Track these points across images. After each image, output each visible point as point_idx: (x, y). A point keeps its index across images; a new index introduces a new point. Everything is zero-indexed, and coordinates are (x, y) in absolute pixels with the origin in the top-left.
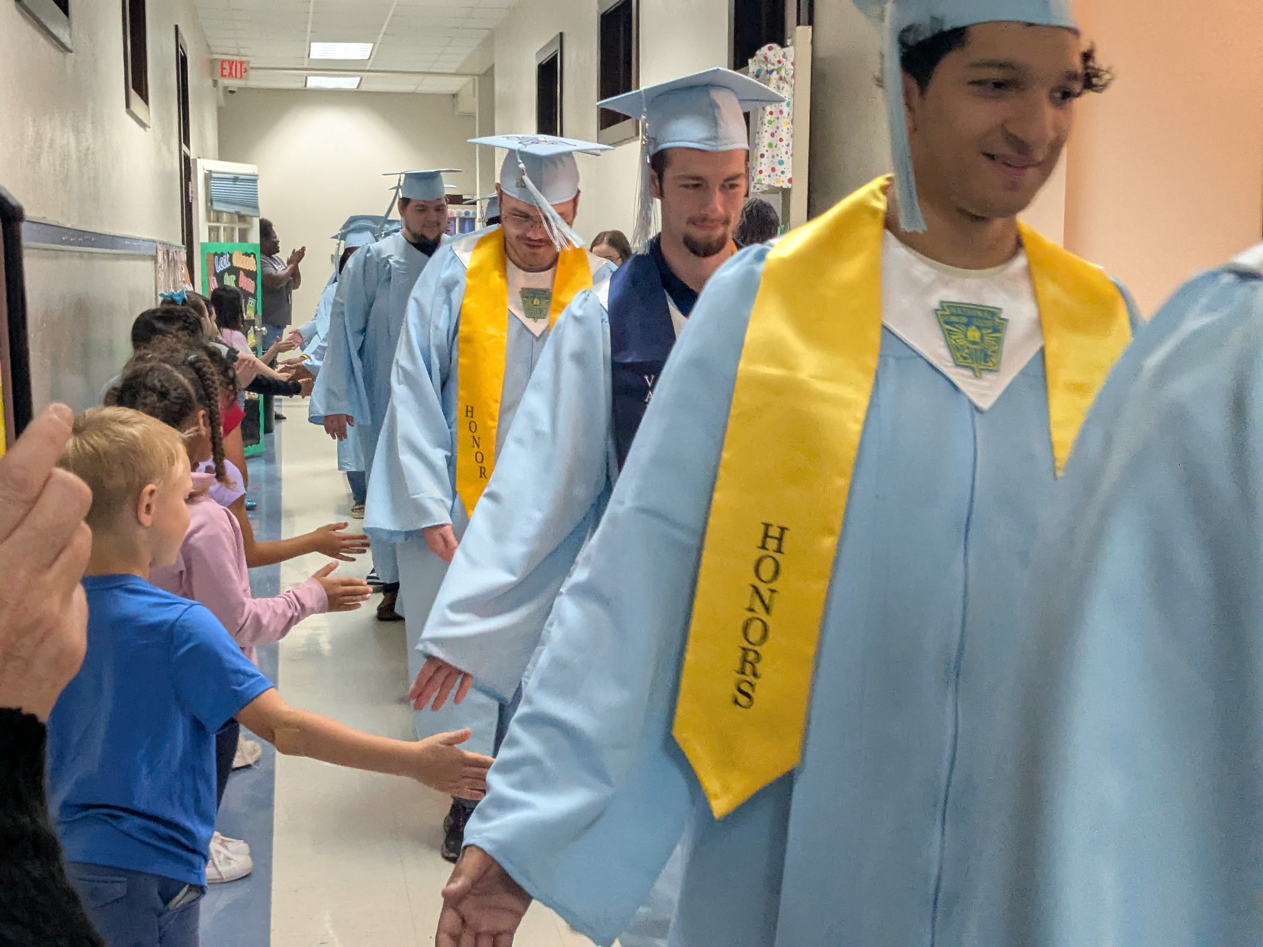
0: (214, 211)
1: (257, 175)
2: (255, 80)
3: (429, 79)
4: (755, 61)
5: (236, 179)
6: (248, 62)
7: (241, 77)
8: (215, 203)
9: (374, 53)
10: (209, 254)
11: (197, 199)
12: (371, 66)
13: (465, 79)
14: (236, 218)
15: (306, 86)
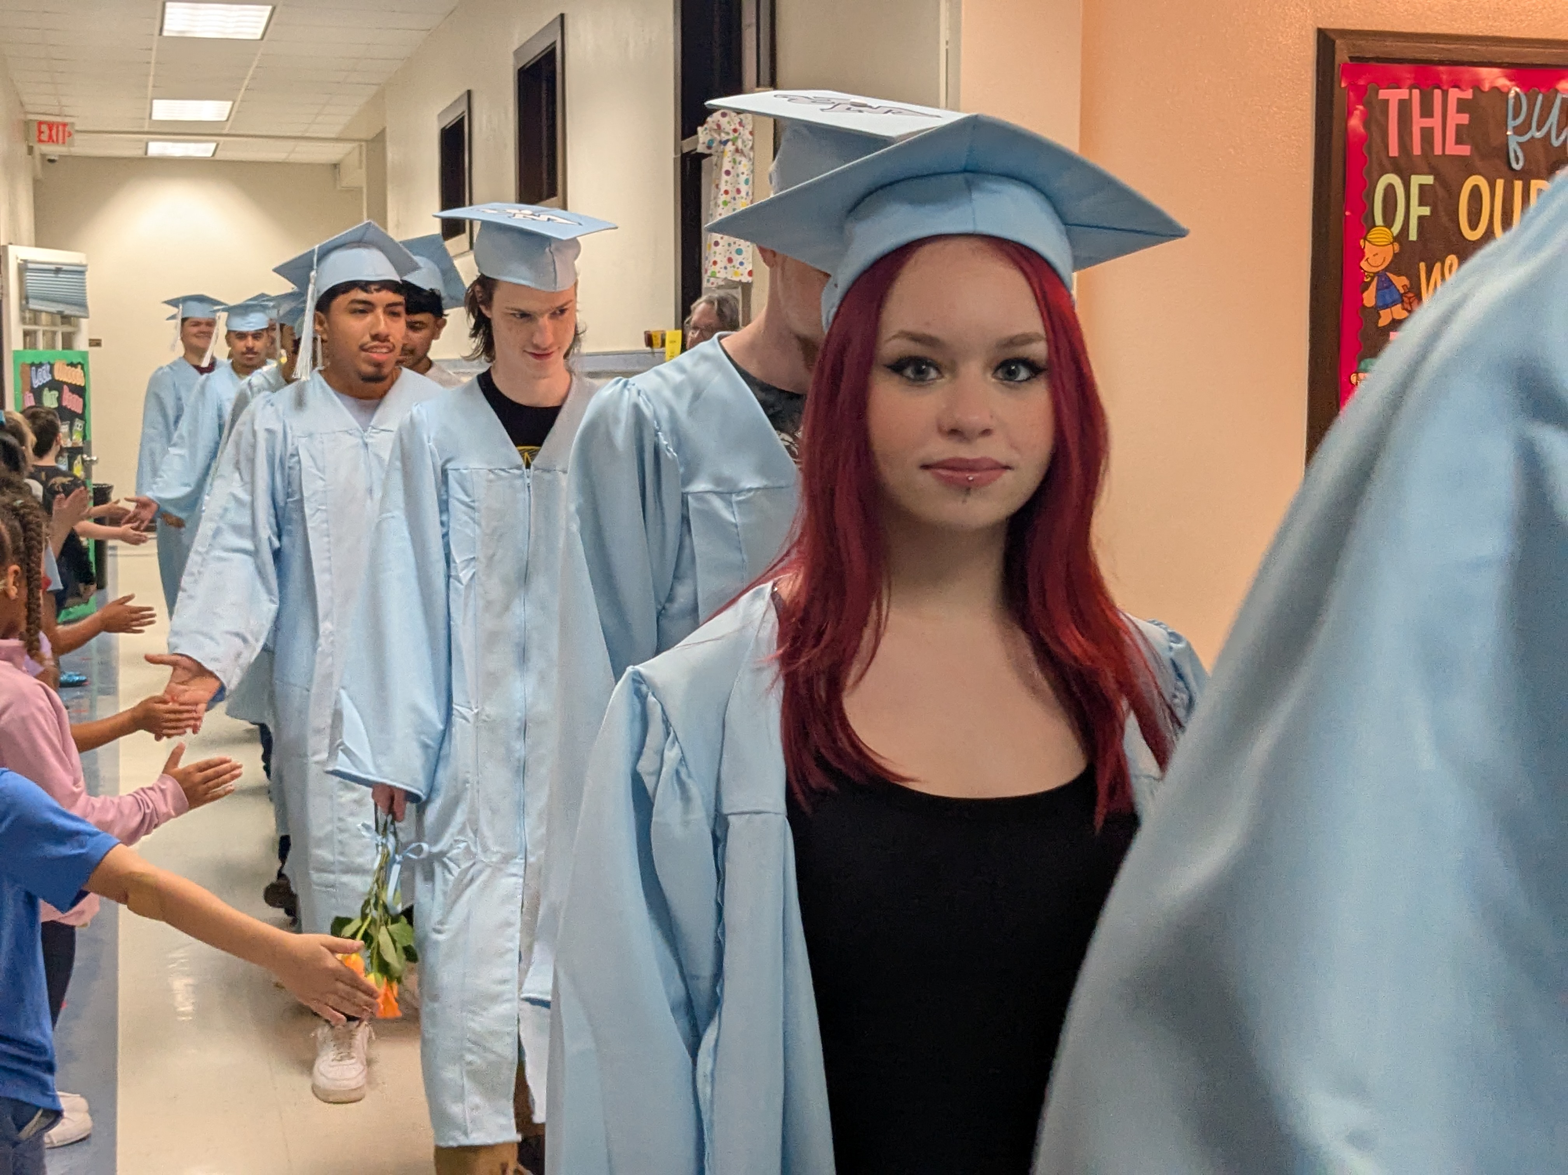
0: (30, 310)
1: (85, 266)
2: (82, 146)
3: (303, 146)
4: (706, 129)
5: (58, 271)
6: (73, 124)
7: (64, 143)
8: (31, 301)
9: (233, 113)
10: (23, 365)
11: (8, 295)
12: (231, 128)
13: (349, 146)
14: (58, 319)
15: (146, 153)
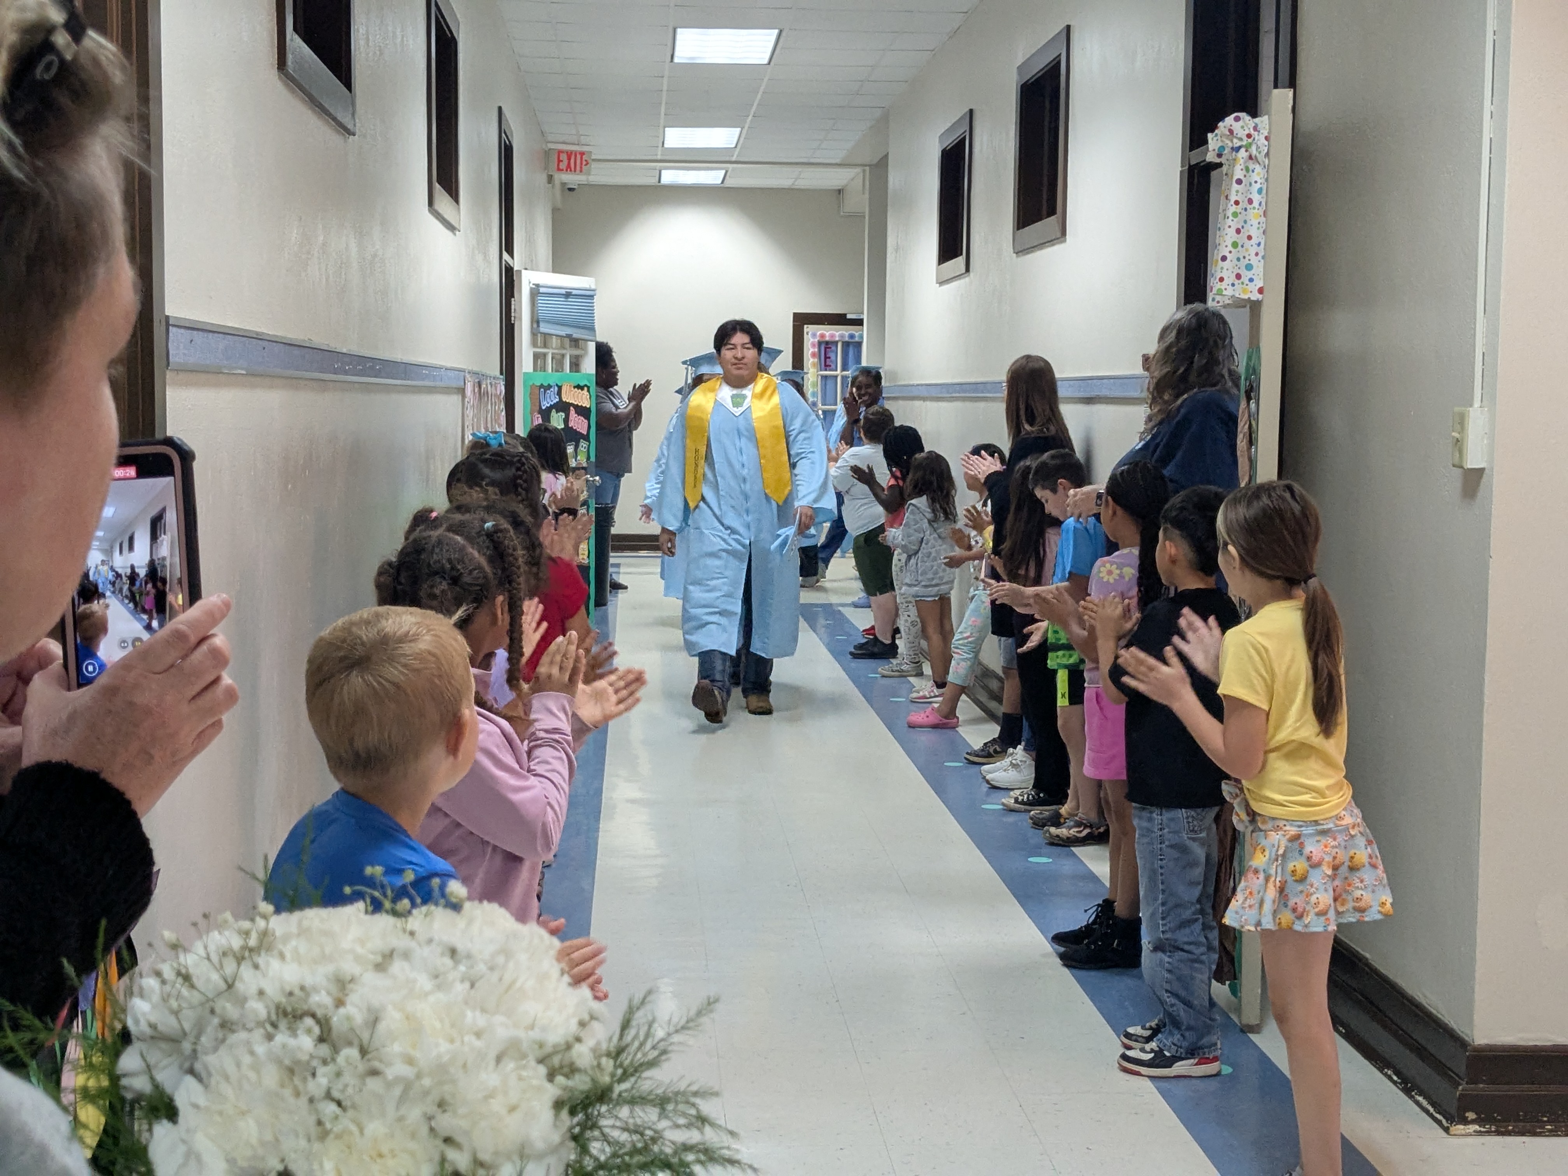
0: (541, 334)
1: (594, 290)
2: (598, 175)
3: (809, 171)
4: (1216, 135)
5: (568, 295)
6: (590, 153)
7: (581, 171)
8: (541, 324)
9: (742, 140)
10: (533, 387)
11: (521, 319)
12: (738, 156)
13: (853, 171)
14: (567, 341)
15: (659, 181)
